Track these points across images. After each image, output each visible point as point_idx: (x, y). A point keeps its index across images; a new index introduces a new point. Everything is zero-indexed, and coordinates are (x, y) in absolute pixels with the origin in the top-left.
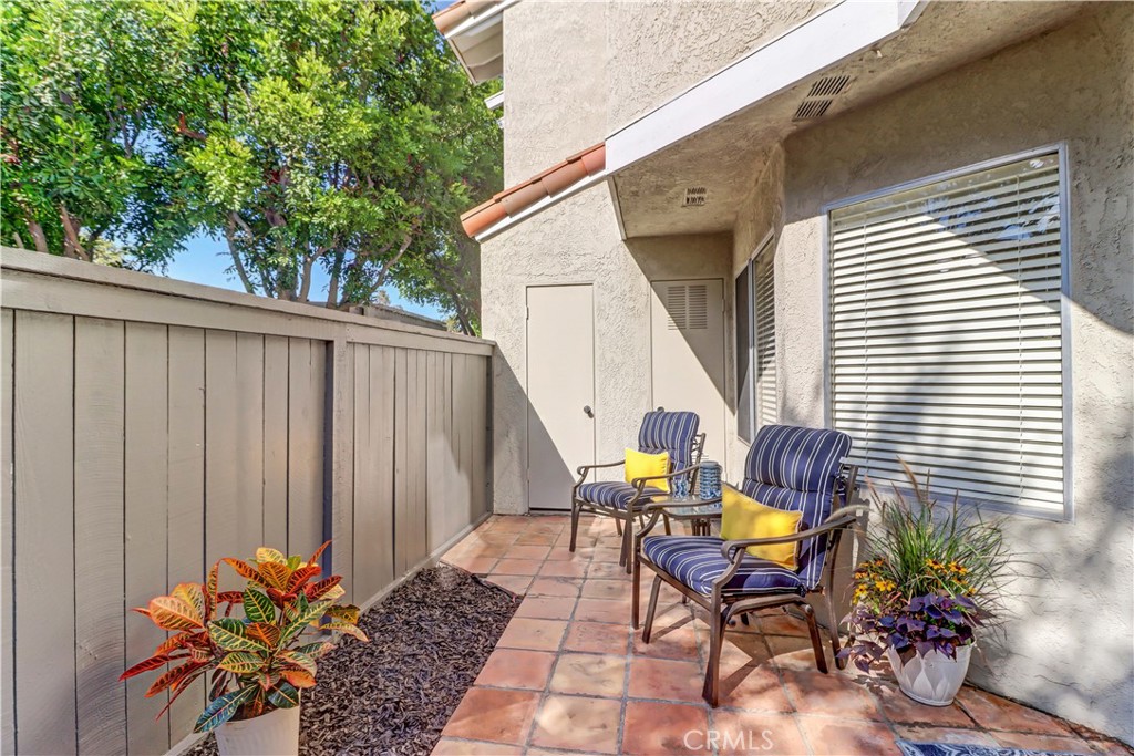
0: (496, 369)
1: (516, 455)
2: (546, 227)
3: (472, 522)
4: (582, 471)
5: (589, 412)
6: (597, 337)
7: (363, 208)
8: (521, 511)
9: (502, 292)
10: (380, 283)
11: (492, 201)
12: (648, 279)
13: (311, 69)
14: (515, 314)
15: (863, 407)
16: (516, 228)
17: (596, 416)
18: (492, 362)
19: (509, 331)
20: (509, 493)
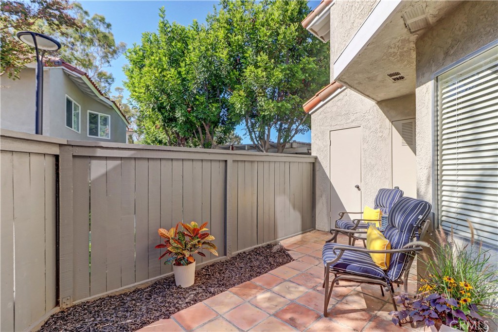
0: (317, 168)
1: (325, 205)
2: (339, 103)
3: (302, 231)
4: (341, 214)
5: (358, 187)
6: (363, 152)
7: (283, 105)
8: (327, 230)
9: (319, 135)
10: (296, 133)
11: (315, 96)
12: (390, 121)
13: (261, 59)
14: (324, 144)
15: (455, 189)
16: (325, 106)
17: (361, 190)
18: (315, 165)
19: (322, 151)
20: (323, 222)
